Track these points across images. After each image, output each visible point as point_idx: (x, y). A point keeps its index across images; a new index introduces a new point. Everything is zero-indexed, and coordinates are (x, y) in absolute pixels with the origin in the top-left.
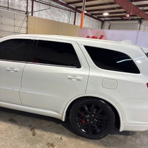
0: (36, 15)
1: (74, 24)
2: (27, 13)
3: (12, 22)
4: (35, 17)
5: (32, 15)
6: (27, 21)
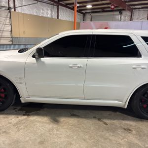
0: (18, 10)
1: (58, 18)
2: (9, 8)
4: (18, 13)
5: (15, 10)
6: (10, 18)
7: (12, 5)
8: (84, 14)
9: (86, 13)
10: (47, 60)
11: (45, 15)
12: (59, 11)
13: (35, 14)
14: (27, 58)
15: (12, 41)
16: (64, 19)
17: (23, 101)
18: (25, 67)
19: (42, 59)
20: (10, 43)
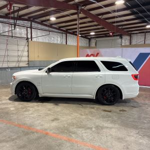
0: (34, 40)
1: (66, 44)
2: (27, 39)
3: (15, 47)
5: (32, 40)
6: (28, 46)
7: (29, 36)
8: (90, 39)
9: (91, 38)
10: (53, 74)
11: (56, 42)
12: (67, 38)
13: (47, 41)
14: (43, 73)
15: (28, 64)
16: (72, 44)
17: (40, 96)
18: (42, 77)
19: (50, 73)
20: (27, 66)
